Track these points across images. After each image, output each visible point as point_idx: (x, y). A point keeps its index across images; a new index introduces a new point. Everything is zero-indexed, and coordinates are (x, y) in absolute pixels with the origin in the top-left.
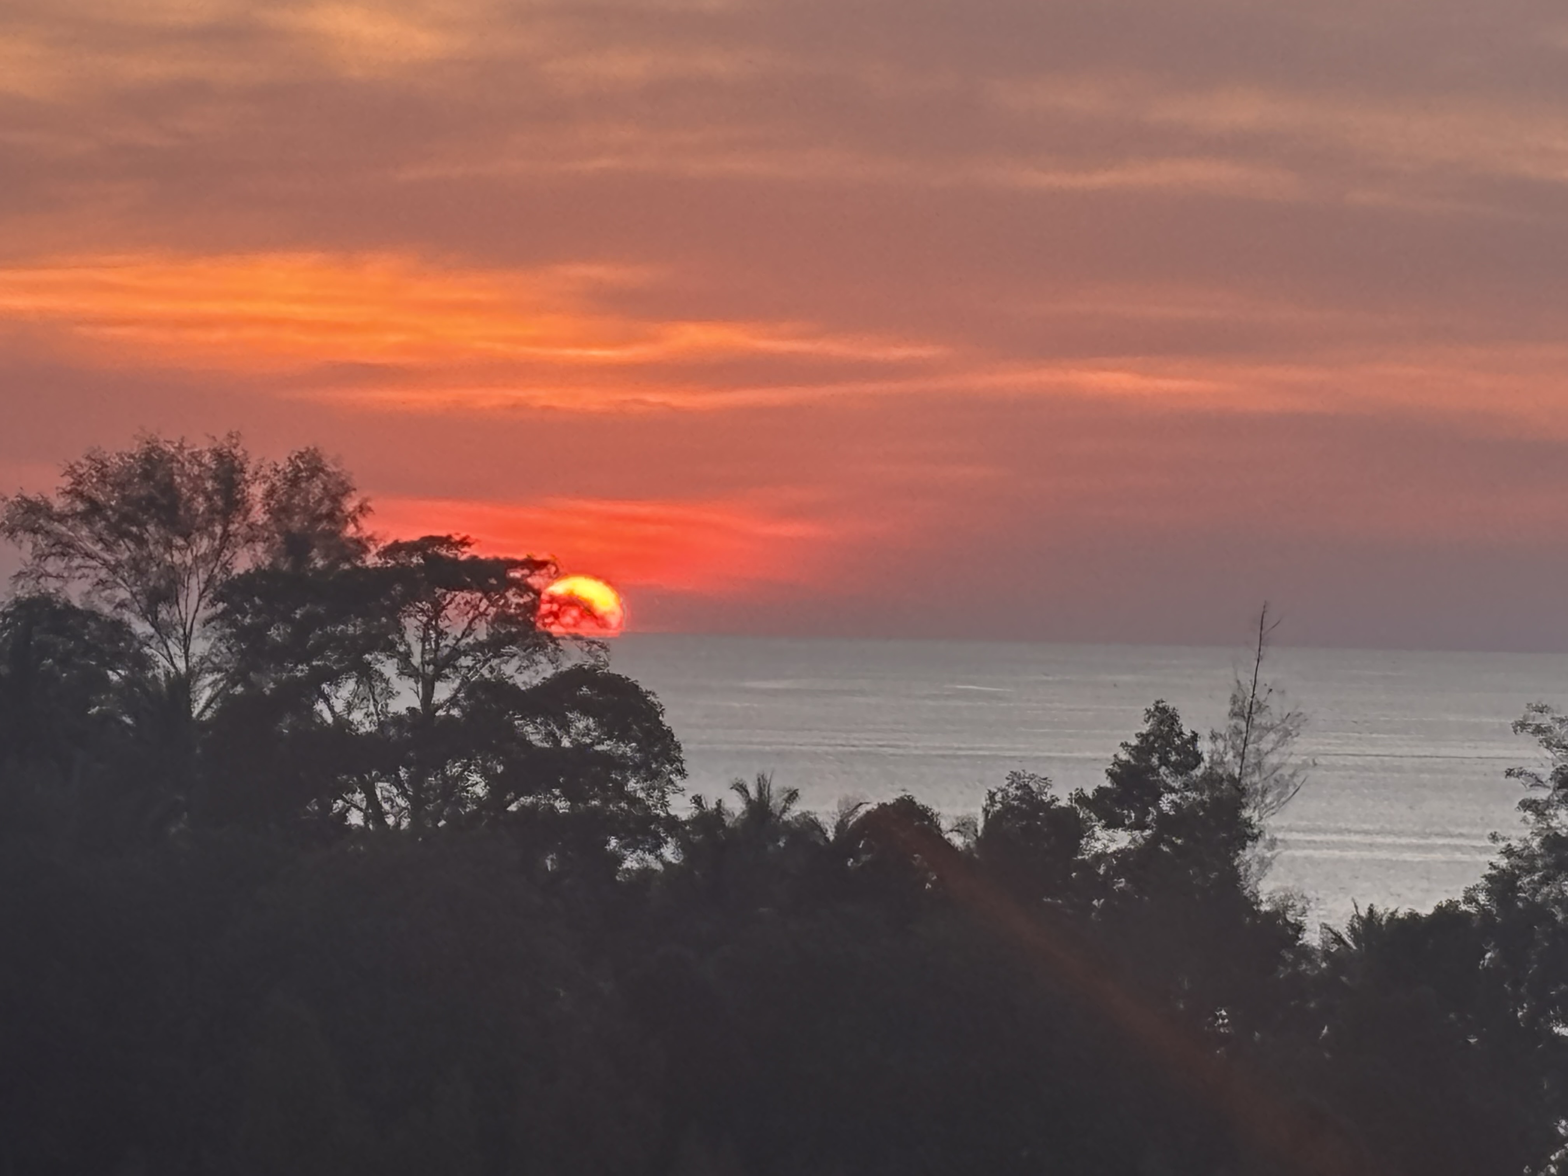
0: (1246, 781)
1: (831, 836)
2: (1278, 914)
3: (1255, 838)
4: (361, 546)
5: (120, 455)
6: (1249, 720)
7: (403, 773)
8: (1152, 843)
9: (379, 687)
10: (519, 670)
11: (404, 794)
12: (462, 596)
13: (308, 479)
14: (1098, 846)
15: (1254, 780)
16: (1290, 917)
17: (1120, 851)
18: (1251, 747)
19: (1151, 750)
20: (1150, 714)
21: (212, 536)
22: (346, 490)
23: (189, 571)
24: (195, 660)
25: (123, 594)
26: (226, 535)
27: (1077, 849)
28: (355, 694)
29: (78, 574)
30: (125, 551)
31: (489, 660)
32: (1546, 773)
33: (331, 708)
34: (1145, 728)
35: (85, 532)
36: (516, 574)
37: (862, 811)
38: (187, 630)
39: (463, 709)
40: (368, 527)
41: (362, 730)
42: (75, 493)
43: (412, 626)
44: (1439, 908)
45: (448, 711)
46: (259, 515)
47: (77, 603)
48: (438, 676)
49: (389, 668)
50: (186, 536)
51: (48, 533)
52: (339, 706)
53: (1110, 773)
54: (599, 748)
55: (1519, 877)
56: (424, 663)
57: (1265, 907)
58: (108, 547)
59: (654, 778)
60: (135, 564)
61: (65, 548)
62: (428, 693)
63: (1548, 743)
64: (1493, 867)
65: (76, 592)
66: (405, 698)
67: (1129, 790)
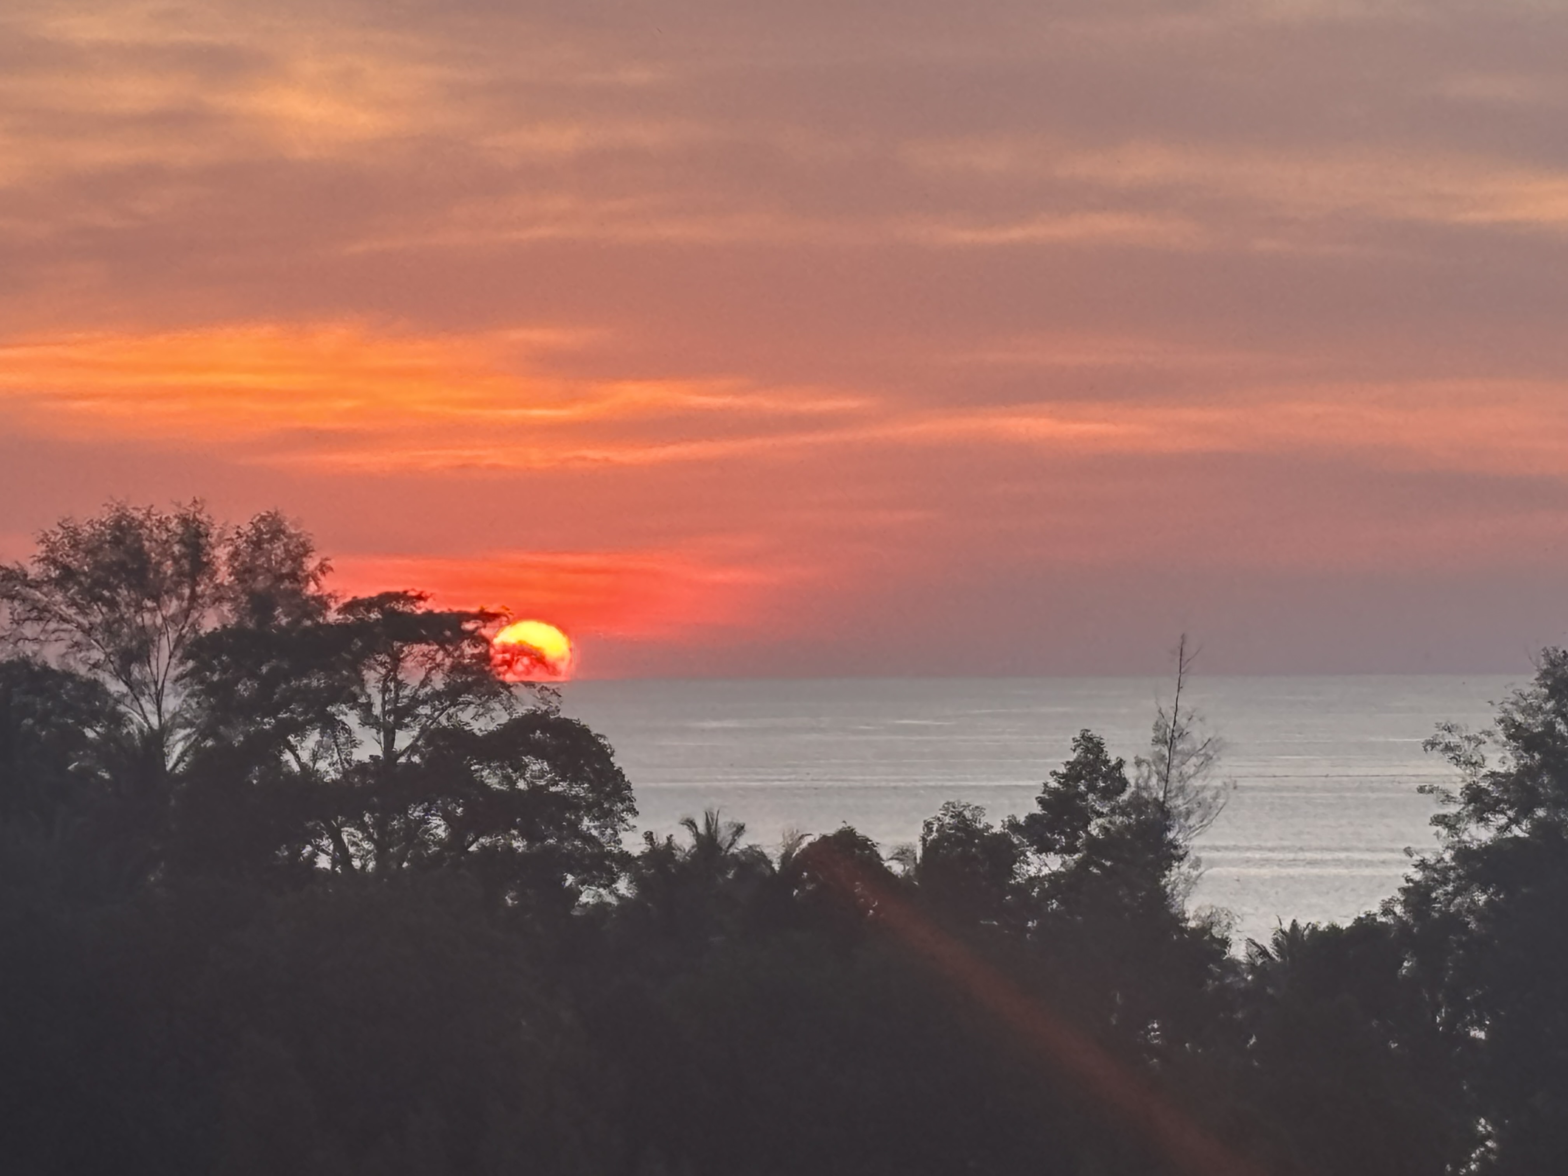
0: (1168, 803)
1: (776, 867)
2: (1205, 929)
3: (1181, 859)
4: (322, 603)
5: (91, 523)
6: (1171, 745)
7: (367, 818)
8: (1082, 865)
9: (342, 736)
10: (475, 717)
11: (370, 838)
12: (419, 649)
13: (271, 541)
14: (1032, 871)
15: (1179, 803)
16: (1216, 931)
17: (1054, 874)
18: (1174, 772)
19: (1079, 777)
20: (1078, 744)
21: (180, 598)
22: (306, 550)
23: (160, 632)
24: (167, 716)
25: (97, 655)
26: (194, 597)
27: (1011, 874)
28: (320, 744)
29: (53, 637)
30: (98, 615)
31: (446, 708)
32: (1456, 789)
33: (297, 757)
34: (1072, 757)
35: (59, 597)
36: (469, 626)
37: (804, 844)
38: (159, 687)
39: (422, 757)
40: (328, 584)
41: (327, 779)
42: (51, 559)
43: (372, 677)
44: (1360, 921)
45: (409, 757)
46: (224, 576)
47: (54, 666)
48: (400, 725)
49: (351, 719)
50: (156, 598)
51: (24, 600)
52: (305, 756)
53: (1041, 801)
54: (552, 789)
55: (1433, 889)
56: (385, 713)
57: (1192, 924)
58: (82, 611)
59: (606, 817)
60: (108, 626)
61: (42, 613)
62: (389, 741)
63: (1457, 760)
64: (1408, 880)
65: (53, 654)
66: (368, 747)
67: (1059, 815)
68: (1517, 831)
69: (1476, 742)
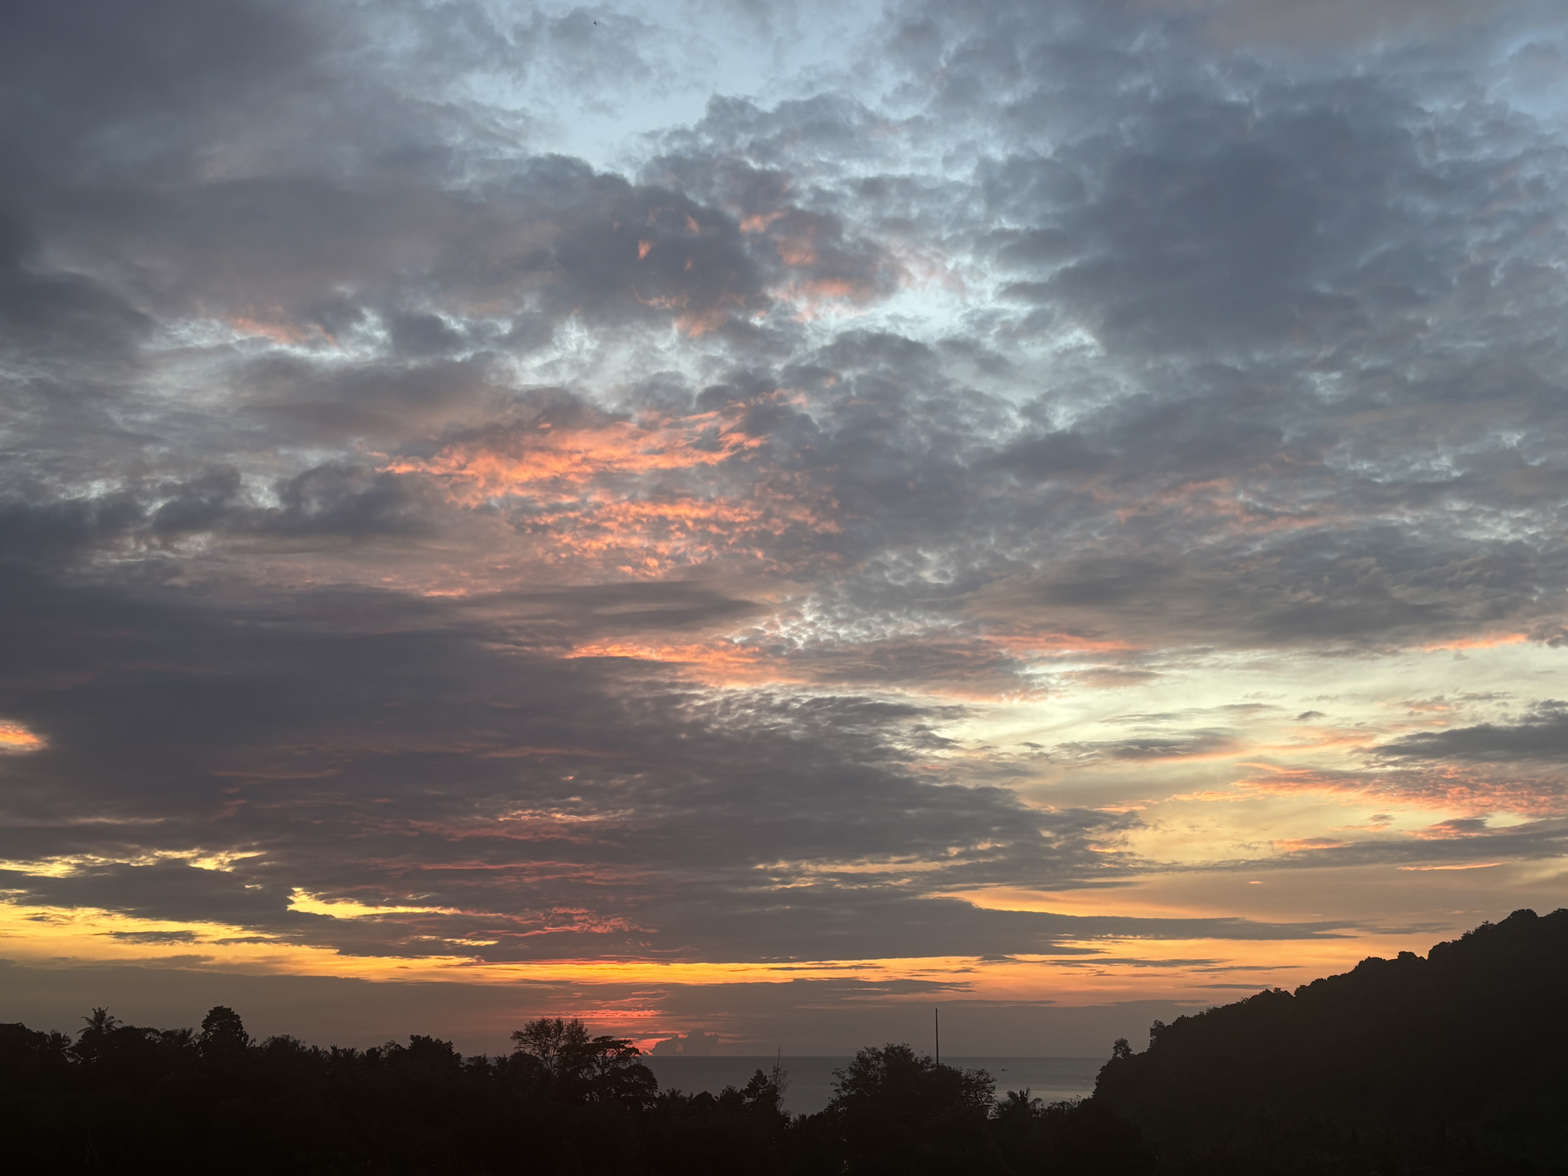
0: (777, 1086)
1: (689, 1100)
2: (784, 1115)
3: (779, 1099)
4: (587, 1039)
5: (536, 1021)
6: (777, 1073)
7: (597, 1089)
8: (757, 1100)
9: (593, 1070)
10: (622, 1065)
11: (598, 1094)
12: (610, 1049)
13: (576, 1025)
14: (746, 1102)
15: (779, 1086)
16: (787, 1116)
17: (751, 1102)
18: (778, 1078)
19: (757, 1080)
20: (756, 1072)
21: (556, 1038)
22: (584, 1027)
23: (551, 1045)
25: (537, 1051)
26: (559, 1038)
27: (742, 1102)
28: (588, 1072)
29: (528, 1047)
30: (538, 1042)
31: (616, 1063)
32: (840, 1084)
33: (582, 1075)
34: (755, 1075)
35: (530, 1038)
36: (622, 1044)
37: (695, 1095)
38: (551, 1058)
39: (610, 1075)
40: (589, 1034)
41: (589, 1080)
42: (527, 1030)
43: (599, 1056)
44: (818, 1114)
45: (607, 1075)
46: (565, 1033)
48: (606, 1067)
49: (595, 1066)
50: (551, 1038)
51: (522, 1039)
52: (584, 1074)
53: (748, 1085)
54: (639, 1082)
55: (835, 1106)
56: (602, 1064)
57: (782, 1114)
58: (535, 1041)
59: (651, 1089)
60: (540, 1044)
61: (525, 1041)
62: (603, 1071)
63: (839, 1077)
64: (829, 1104)
65: (527, 1051)
66: (598, 1072)
67: (752, 1089)
68: (853, 1093)
69: (844, 1072)
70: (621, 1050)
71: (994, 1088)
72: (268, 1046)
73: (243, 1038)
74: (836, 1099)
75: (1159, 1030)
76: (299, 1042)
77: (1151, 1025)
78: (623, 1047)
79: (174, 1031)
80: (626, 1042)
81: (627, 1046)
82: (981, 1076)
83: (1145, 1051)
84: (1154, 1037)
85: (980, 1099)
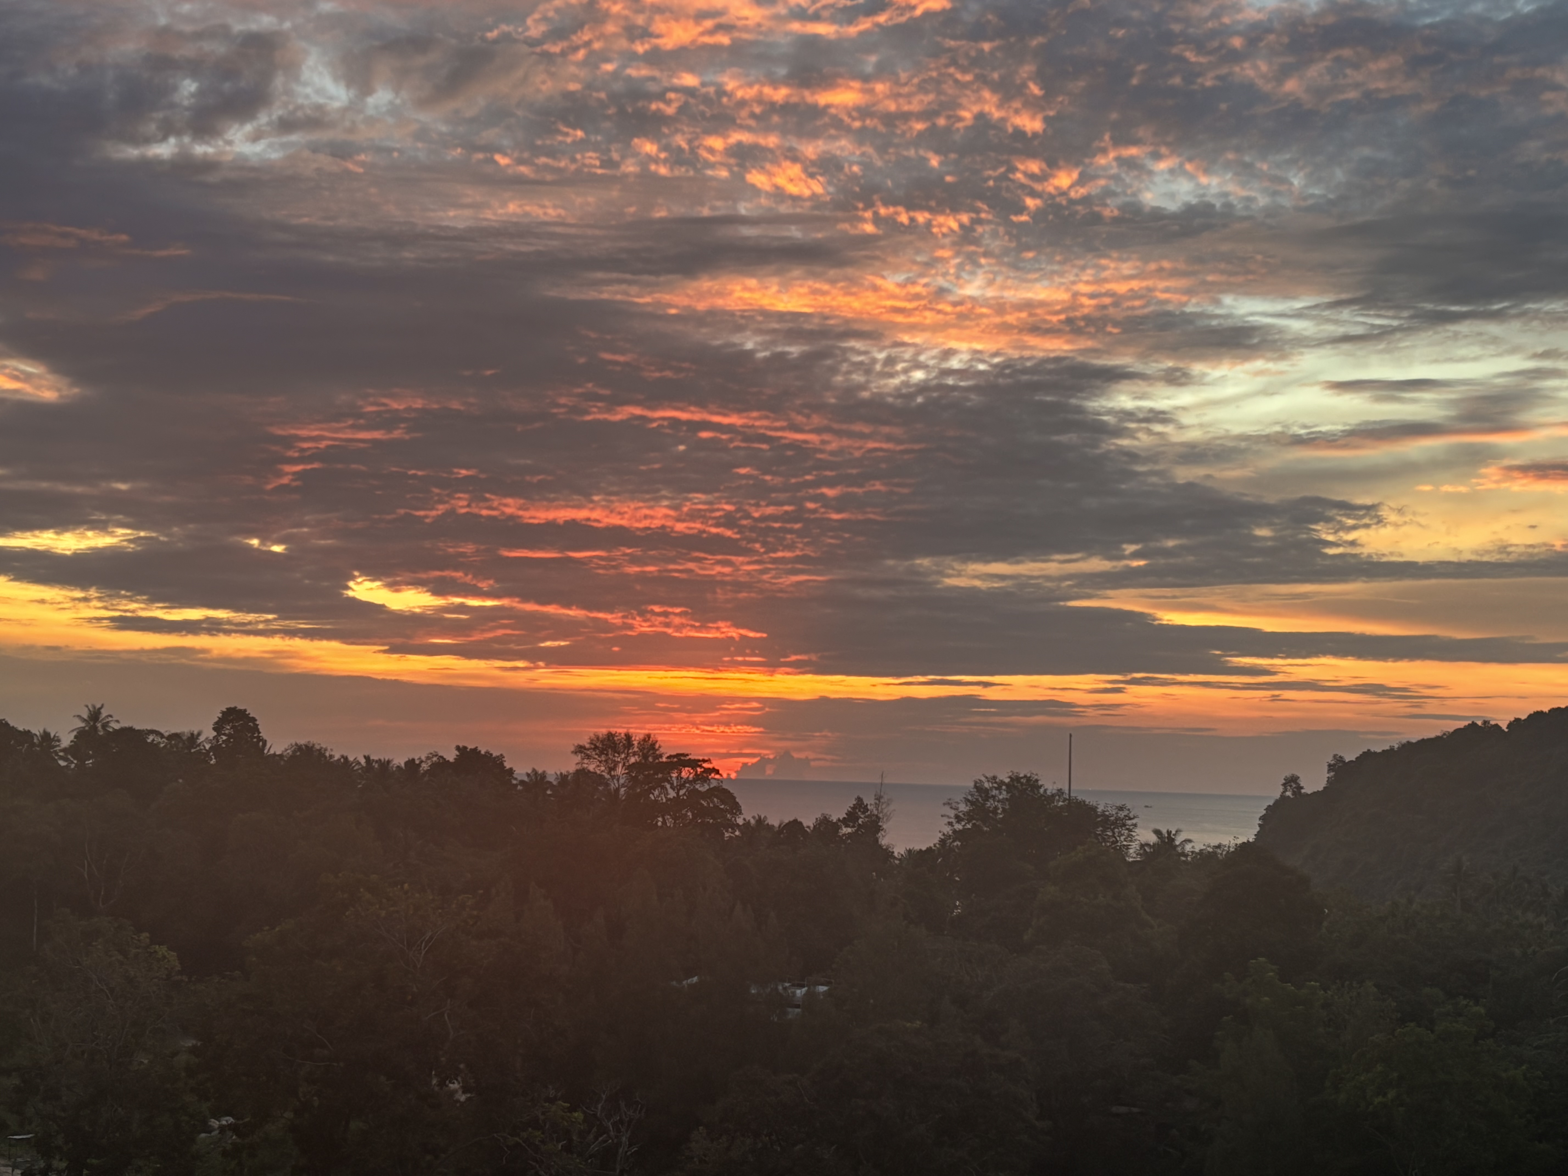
0: (879, 815)
1: (777, 828)
2: (887, 849)
3: (882, 830)
4: (661, 756)
5: (602, 734)
6: (879, 801)
7: (672, 813)
8: (856, 831)
9: (666, 791)
10: (700, 787)
11: (672, 818)
12: (687, 769)
13: (648, 740)
14: (844, 832)
15: (881, 815)
16: (891, 850)
17: (849, 833)
18: (880, 807)
19: (856, 808)
20: (856, 799)
21: (625, 754)
22: (657, 742)
23: (619, 762)
24: (620, 784)
25: (603, 768)
26: (628, 754)
27: (838, 832)
28: (660, 793)
29: (592, 763)
30: (603, 758)
31: (693, 784)
32: (952, 815)
33: (653, 796)
34: (855, 803)
35: (594, 753)
36: (700, 763)
37: (784, 823)
38: (618, 777)
39: (686, 797)
40: (662, 751)
41: (661, 802)
42: (591, 743)
43: (674, 776)
44: (927, 848)
45: (683, 797)
46: (636, 749)
47: (591, 770)
48: (681, 789)
49: (668, 786)
50: (619, 753)
51: (585, 753)
52: (656, 796)
53: (846, 814)
54: (720, 807)
55: (946, 841)
56: (677, 785)
57: (884, 847)
58: (599, 756)
59: (734, 815)
60: (606, 761)
61: (589, 757)
62: (678, 793)
63: (951, 808)
64: (940, 838)
65: (591, 768)
66: (672, 794)
67: (851, 818)
68: (969, 826)
69: (958, 803)
70: (699, 770)
71: (1135, 825)
72: (291, 753)
73: (261, 743)
74: (948, 833)
75: (1338, 767)
76: (326, 750)
77: (1330, 759)
78: (701, 766)
79: (180, 733)
80: (704, 761)
81: (706, 765)
82: (1121, 812)
83: (1321, 789)
84: (1332, 774)
85: (1118, 839)
